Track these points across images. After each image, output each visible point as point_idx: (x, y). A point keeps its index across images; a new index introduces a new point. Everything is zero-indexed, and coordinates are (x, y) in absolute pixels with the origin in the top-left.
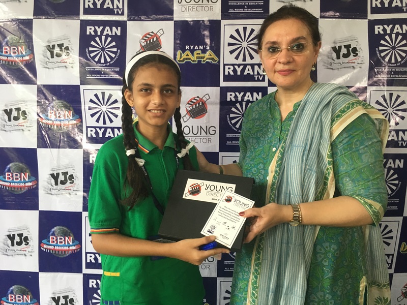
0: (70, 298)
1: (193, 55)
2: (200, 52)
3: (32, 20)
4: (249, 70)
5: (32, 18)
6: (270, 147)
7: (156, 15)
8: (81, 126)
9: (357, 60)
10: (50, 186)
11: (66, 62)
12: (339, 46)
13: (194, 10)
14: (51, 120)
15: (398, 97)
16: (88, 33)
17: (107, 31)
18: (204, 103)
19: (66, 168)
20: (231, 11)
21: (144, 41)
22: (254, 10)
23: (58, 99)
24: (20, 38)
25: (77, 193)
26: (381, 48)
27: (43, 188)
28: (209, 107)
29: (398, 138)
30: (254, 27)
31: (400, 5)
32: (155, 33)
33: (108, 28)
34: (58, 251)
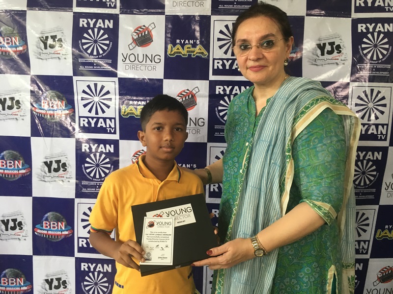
0: (62, 280)
1: (183, 49)
2: (190, 46)
3: (26, 11)
4: (237, 65)
5: (26, 9)
6: (244, 141)
7: (148, 9)
8: (74, 115)
9: (341, 57)
10: (43, 173)
11: (59, 54)
12: (323, 44)
13: (185, 5)
14: (43, 109)
15: (379, 92)
16: (81, 26)
17: (100, 23)
18: (193, 96)
19: (59, 157)
20: (221, 7)
21: (135, 34)
22: (243, 7)
23: (51, 89)
24: (14, 29)
25: (70, 181)
26: (363, 46)
27: (37, 176)
28: (199, 100)
29: (377, 132)
31: (383, 5)
32: (147, 27)
33: (100, 21)
34: (52, 236)
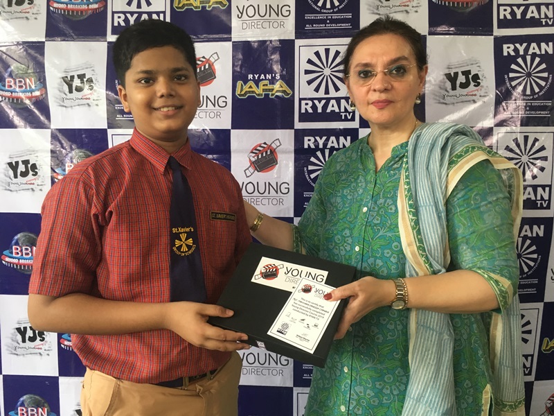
1: (258, 87)
2: (267, 82)
3: (44, 42)
4: (333, 106)
5: (44, 40)
6: (360, 206)
7: (209, 34)
9: (479, 92)
11: (89, 99)
12: (454, 73)
13: (258, 26)
15: (536, 140)
18: (273, 152)
20: (308, 27)
22: (339, 26)
23: (78, 148)
24: (28, 67)
26: (511, 75)
28: (280, 157)
30: (339, 49)
31: (537, 17)
32: (208, 58)
